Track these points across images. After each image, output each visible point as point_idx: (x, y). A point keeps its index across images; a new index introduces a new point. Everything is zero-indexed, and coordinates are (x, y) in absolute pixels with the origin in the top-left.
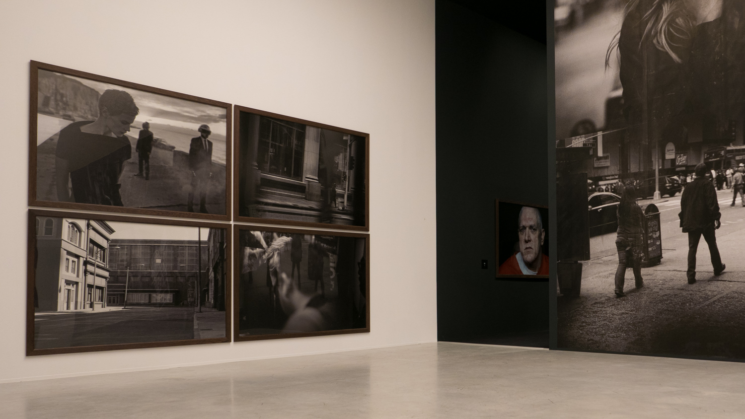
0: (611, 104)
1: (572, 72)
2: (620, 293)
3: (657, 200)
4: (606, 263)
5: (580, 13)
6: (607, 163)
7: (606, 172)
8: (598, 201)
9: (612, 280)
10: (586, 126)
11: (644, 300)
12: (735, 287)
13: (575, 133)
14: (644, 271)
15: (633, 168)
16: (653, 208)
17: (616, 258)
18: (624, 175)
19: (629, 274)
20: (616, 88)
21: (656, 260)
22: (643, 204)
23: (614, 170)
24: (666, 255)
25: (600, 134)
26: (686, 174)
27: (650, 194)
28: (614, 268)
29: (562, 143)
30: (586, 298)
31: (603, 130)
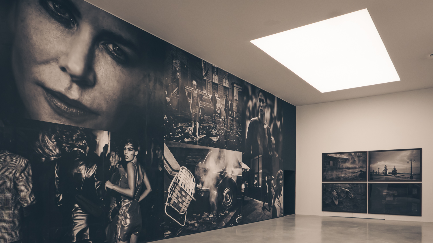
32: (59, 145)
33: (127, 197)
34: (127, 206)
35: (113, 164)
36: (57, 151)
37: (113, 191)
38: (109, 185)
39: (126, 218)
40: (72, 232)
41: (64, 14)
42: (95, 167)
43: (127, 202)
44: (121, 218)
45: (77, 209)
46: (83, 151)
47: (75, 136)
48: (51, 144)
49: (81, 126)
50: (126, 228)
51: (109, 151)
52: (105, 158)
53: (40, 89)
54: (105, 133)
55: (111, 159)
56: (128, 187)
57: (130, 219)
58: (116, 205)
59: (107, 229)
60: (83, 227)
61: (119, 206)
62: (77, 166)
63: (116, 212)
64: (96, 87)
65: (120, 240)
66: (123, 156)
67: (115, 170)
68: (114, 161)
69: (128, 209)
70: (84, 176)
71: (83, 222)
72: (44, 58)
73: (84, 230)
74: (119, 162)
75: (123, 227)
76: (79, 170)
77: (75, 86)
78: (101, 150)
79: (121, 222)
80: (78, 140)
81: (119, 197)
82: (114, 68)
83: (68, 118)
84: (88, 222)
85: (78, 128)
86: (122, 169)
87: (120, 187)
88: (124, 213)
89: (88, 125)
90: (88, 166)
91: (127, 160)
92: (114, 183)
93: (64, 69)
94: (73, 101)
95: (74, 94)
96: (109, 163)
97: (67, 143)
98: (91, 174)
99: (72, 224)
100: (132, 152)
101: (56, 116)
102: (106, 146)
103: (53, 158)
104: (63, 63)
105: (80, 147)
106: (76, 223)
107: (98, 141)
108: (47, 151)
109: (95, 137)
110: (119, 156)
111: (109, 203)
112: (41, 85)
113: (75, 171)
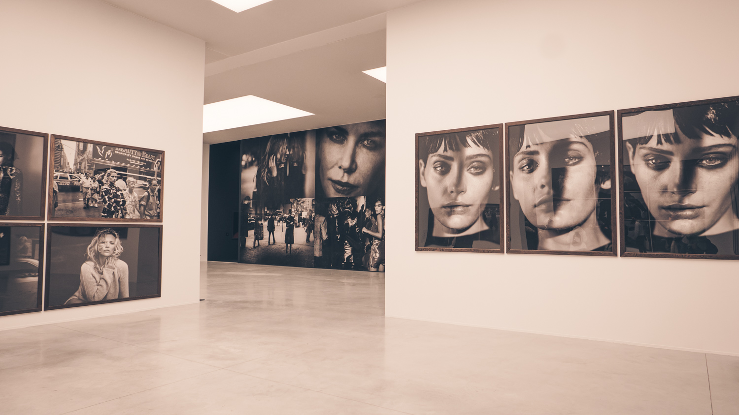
0: (254, 193)
1: (245, 181)
2: (254, 247)
3: (263, 222)
4: (252, 238)
5: (248, 165)
6: (252, 210)
7: (252, 212)
8: (250, 220)
9: (253, 243)
10: (248, 198)
11: (260, 249)
12: (277, 246)
13: (246, 200)
14: (260, 241)
15: (258, 212)
16: (262, 224)
17: (254, 237)
18: (256, 214)
19: (257, 242)
20: (255, 189)
21: (262, 238)
22: (260, 222)
23: (254, 212)
24: (264, 237)
25: (251, 201)
26: (269, 216)
27: (261, 220)
28: (253, 240)
29: (242, 202)
30: (247, 248)
31: (252, 200)
32: (338, 209)
33: (377, 238)
34: (377, 244)
35: (367, 217)
36: (337, 211)
37: (367, 234)
38: (364, 230)
39: (376, 252)
40: (344, 256)
41: (340, 138)
42: (356, 219)
43: (377, 242)
44: (372, 252)
45: (346, 244)
46: (349, 210)
47: (346, 202)
48: (334, 208)
49: (348, 196)
50: (376, 260)
51: (364, 209)
52: (362, 213)
53: (330, 182)
54: (362, 197)
55: (366, 213)
56: (377, 231)
57: (379, 253)
58: (369, 243)
59: (363, 258)
60: (350, 254)
61: (371, 244)
62: (347, 219)
63: (369, 247)
64: (357, 171)
65: (371, 267)
66: (374, 211)
67: (369, 220)
68: (368, 214)
69: (377, 247)
70: (350, 224)
71: (349, 251)
72: (332, 165)
73: (350, 257)
74: (372, 215)
75: (374, 258)
76: (348, 222)
77: (346, 174)
78: (359, 208)
79: (373, 255)
80: (348, 204)
81: (371, 238)
82: (368, 154)
83: (342, 193)
84: (352, 251)
85: (347, 198)
86: (373, 219)
87: (372, 231)
88: (375, 249)
89: (352, 195)
90: (353, 219)
91: (377, 213)
92: (368, 228)
93: (340, 167)
94: (345, 183)
95: (345, 179)
96: (365, 216)
97: (342, 207)
98: (354, 223)
99: (344, 252)
100: (381, 207)
101: (337, 193)
102: (363, 205)
103: (335, 216)
104: (339, 164)
105: (348, 208)
106: (346, 252)
107: (357, 203)
108: (333, 212)
109: (356, 201)
110: (371, 211)
111: (364, 242)
112: (330, 179)
113: (346, 222)
